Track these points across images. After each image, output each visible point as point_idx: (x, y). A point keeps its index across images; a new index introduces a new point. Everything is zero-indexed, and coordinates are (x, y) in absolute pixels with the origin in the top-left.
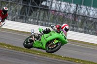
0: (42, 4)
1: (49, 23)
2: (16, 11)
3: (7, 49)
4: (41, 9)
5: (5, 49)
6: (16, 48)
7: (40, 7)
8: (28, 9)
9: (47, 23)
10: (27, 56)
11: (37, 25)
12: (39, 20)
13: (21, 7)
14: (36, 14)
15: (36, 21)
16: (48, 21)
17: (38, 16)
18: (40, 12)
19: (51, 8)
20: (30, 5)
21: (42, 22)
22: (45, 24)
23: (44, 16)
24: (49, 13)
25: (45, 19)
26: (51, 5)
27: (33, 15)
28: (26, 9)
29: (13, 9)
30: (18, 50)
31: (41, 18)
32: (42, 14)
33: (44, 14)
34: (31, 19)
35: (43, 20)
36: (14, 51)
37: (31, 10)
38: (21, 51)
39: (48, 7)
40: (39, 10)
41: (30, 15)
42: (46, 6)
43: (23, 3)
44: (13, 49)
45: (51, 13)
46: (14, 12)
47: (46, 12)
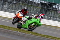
0: (53, 7)
1: (57, 19)
2: (37, 11)
3: (31, 35)
4: (52, 10)
5: (29, 35)
6: (37, 35)
7: (52, 9)
8: (44, 10)
9: (56, 19)
10: (43, 39)
11: (50, 20)
12: (51, 17)
13: (40, 8)
14: (50, 13)
15: (50, 17)
16: (57, 18)
17: (50, 14)
18: (52, 12)
19: (59, 9)
20: (45, 7)
21: (53, 18)
22: (55, 19)
23: (54, 14)
24: (57, 12)
25: (55, 16)
26: (59, 8)
27: (47, 14)
28: (43, 10)
29: (35, 10)
30: (38, 36)
31: (52, 15)
32: (53, 13)
33: (54, 13)
34: (46, 16)
35: (54, 17)
36: (35, 36)
37: (46, 11)
38: (40, 36)
39: (57, 9)
40: (51, 11)
41: (46, 13)
42: (55, 8)
43: (41, 6)
44: (34, 35)
45: (58, 13)
46: (36, 11)
47: (55, 12)
